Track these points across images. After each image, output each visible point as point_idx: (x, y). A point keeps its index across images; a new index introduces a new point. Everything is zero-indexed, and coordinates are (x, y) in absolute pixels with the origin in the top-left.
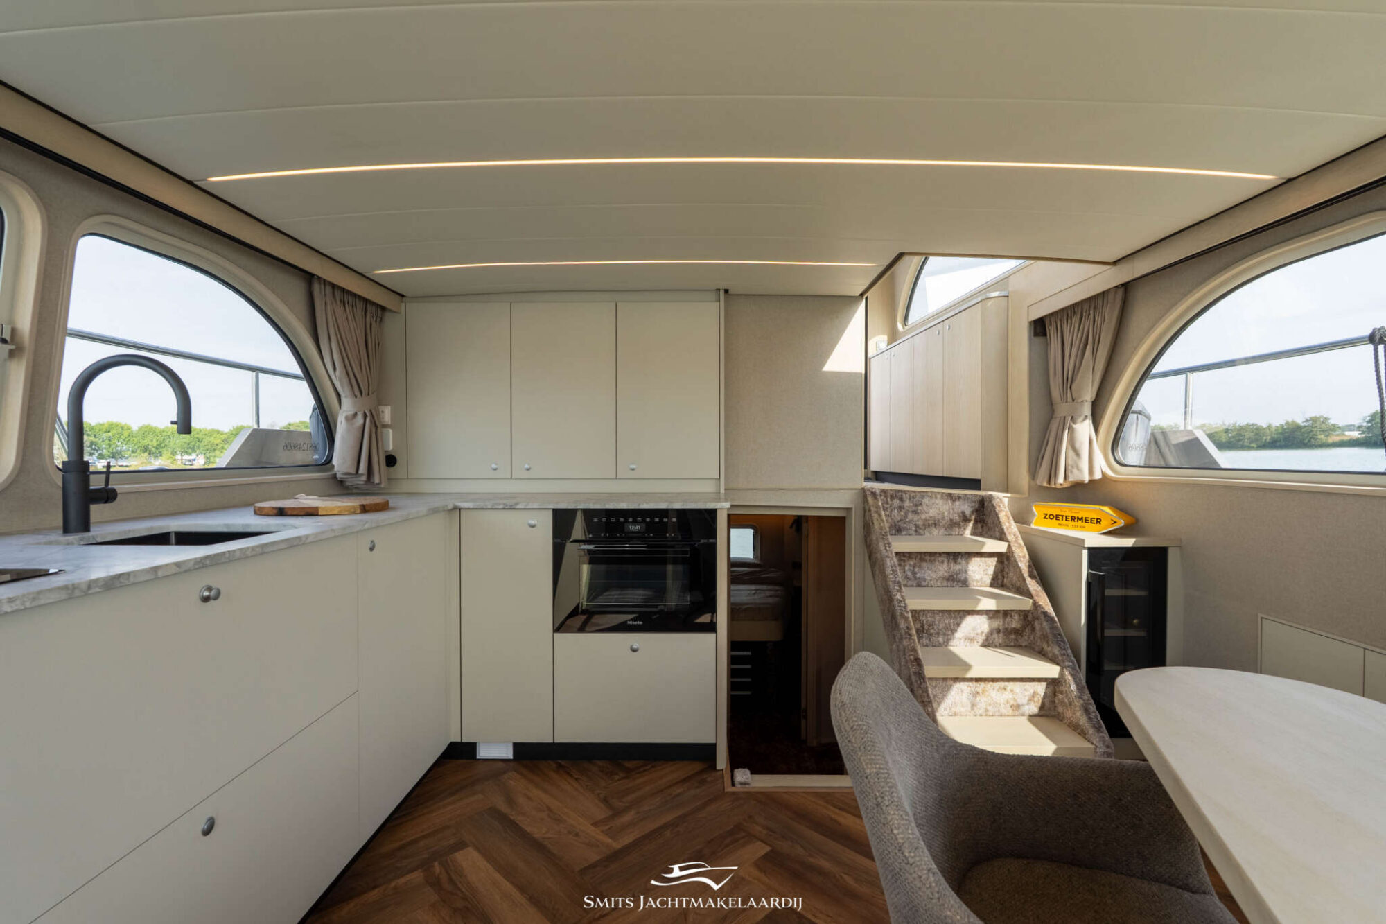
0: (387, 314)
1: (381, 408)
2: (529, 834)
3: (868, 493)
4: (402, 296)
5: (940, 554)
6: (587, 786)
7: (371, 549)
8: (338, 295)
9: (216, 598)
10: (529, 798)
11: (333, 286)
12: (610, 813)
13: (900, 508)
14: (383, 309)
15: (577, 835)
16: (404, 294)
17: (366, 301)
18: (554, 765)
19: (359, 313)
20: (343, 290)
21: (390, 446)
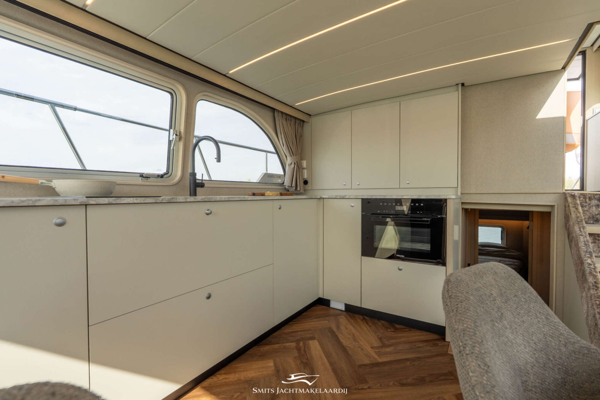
0: (305, 124)
1: (302, 161)
2: (341, 342)
4: (310, 115)
6: (374, 330)
7: (280, 209)
8: (284, 116)
9: (211, 213)
10: (347, 329)
11: (282, 113)
12: (381, 345)
14: (303, 121)
15: (362, 349)
16: (311, 114)
17: (296, 118)
18: (362, 318)
19: (293, 124)
20: (286, 114)
21: (306, 176)
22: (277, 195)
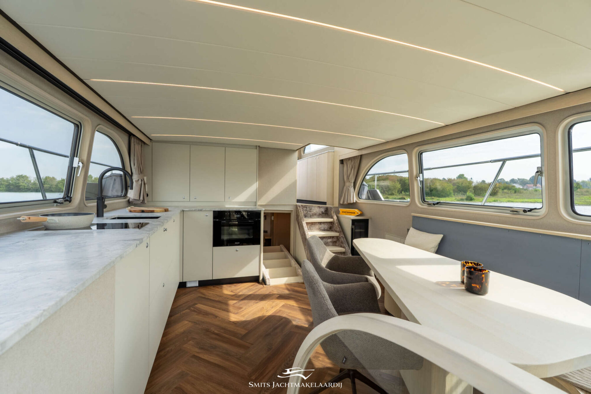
2: (214, 300)
3: (298, 206)
5: (317, 222)
10: (209, 293)
13: (306, 210)
14: (144, 143)
16: (151, 139)
17: (142, 141)
18: (212, 286)
19: (140, 147)
21: (146, 190)
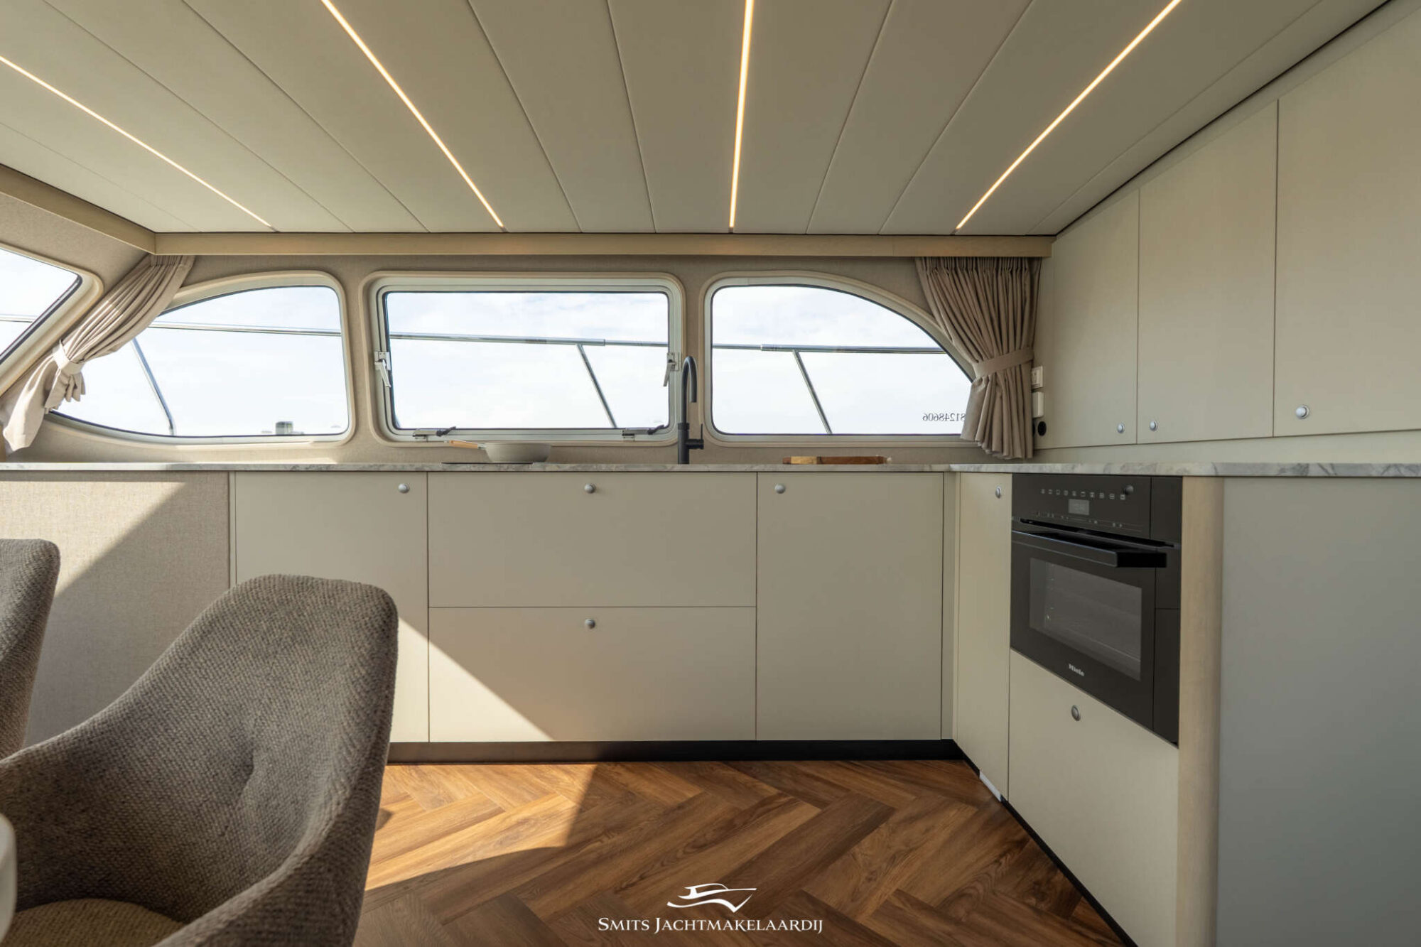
1: (1035, 370)
4: (1043, 237)
12: (933, 904)
14: (1028, 259)
21: (1039, 412)
22: (812, 463)
